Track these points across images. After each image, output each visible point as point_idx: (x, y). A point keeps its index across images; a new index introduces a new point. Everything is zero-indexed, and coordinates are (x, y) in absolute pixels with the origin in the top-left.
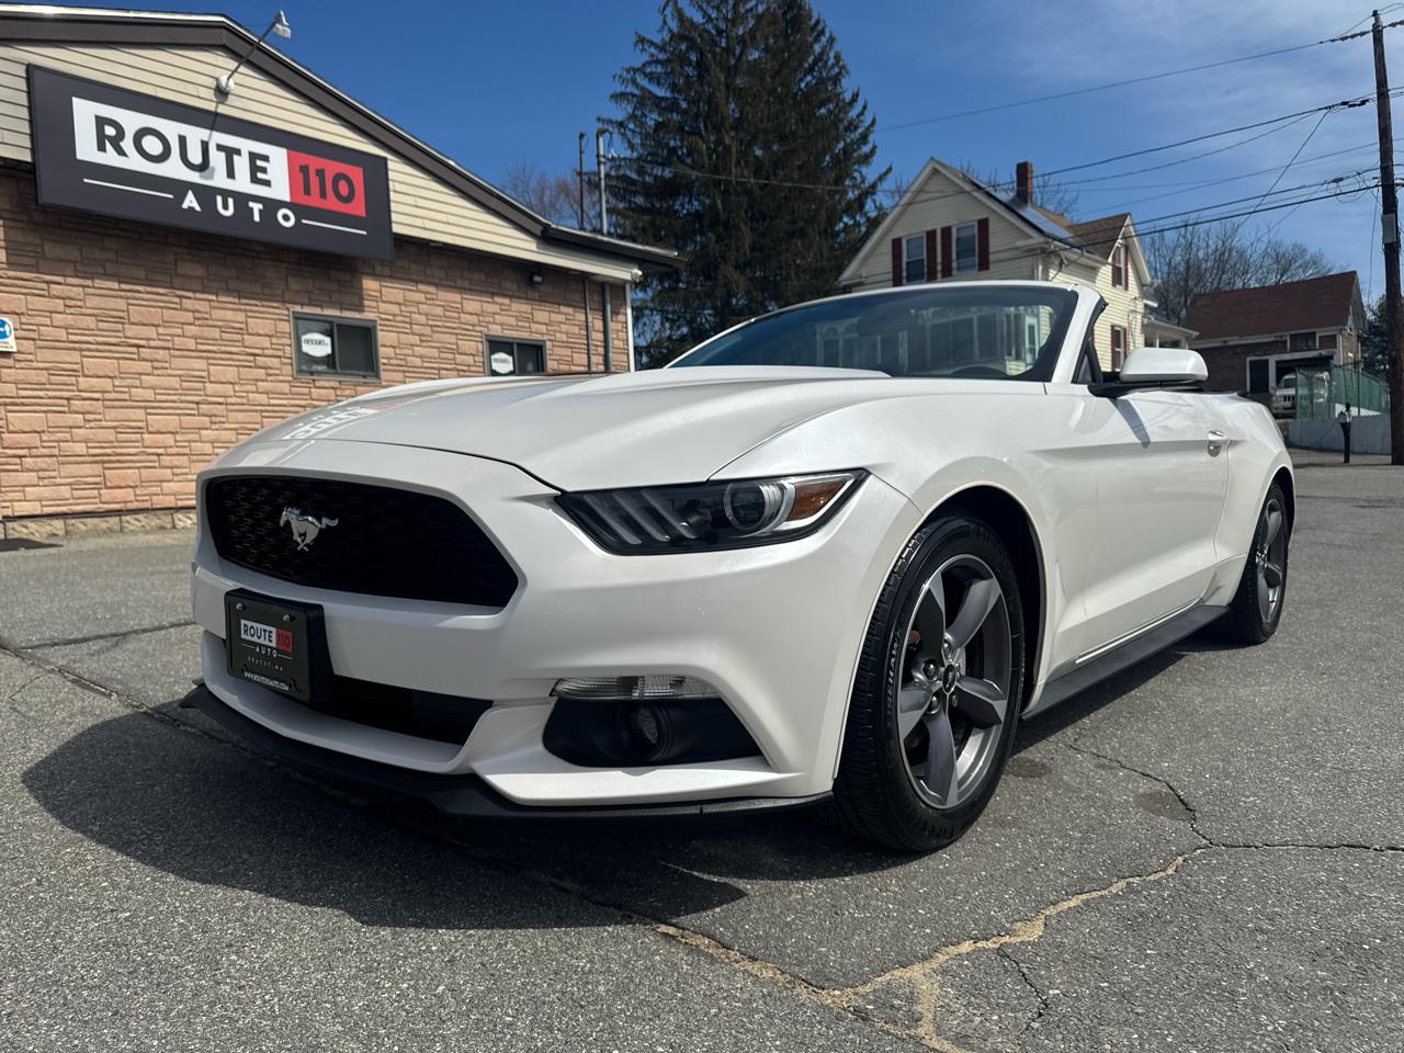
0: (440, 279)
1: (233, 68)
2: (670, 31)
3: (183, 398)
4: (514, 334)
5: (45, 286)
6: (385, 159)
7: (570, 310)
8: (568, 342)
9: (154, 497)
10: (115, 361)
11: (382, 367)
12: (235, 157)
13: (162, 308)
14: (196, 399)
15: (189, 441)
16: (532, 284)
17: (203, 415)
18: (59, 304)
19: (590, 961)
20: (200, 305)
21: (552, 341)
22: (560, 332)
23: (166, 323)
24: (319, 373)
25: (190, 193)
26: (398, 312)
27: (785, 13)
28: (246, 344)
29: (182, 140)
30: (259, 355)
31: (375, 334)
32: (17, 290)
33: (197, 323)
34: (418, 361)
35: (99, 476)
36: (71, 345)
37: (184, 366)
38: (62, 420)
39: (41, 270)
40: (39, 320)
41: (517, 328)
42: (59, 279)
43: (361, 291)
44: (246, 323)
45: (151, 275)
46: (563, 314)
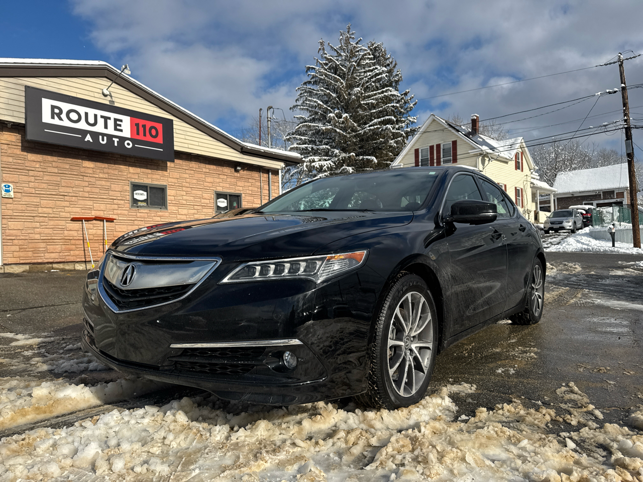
0: (196, 168)
1: (109, 85)
4: (228, 191)
5: (27, 171)
6: (172, 120)
7: (254, 181)
8: (252, 194)
9: (67, 257)
10: (54, 202)
11: (168, 204)
12: (108, 120)
13: (75, 180)
16: (237, 171)
18: (32, 179)
20: (92, 179)
21: (245, 194)
22: (249, 190)
23: (78, 186)
24: (141, 207)
25: (88, 135)
26: (177, 182)
28: (110, 195)
29: (86, 114)
30: (115, 199)
31: (166, 190)
32: (15, 173)
33: (89, 186)
34: (184, 202)
35: (45, 248)
36: (36, 195)
37: (83, 204)
38: (29, 225)
39: (26, 165)
40: (24, 185)
41: (229, 188)
42: (33, 169)
43: (161, 174)
44: (111, 186)
45: (71, 167)
46: (250, 182)
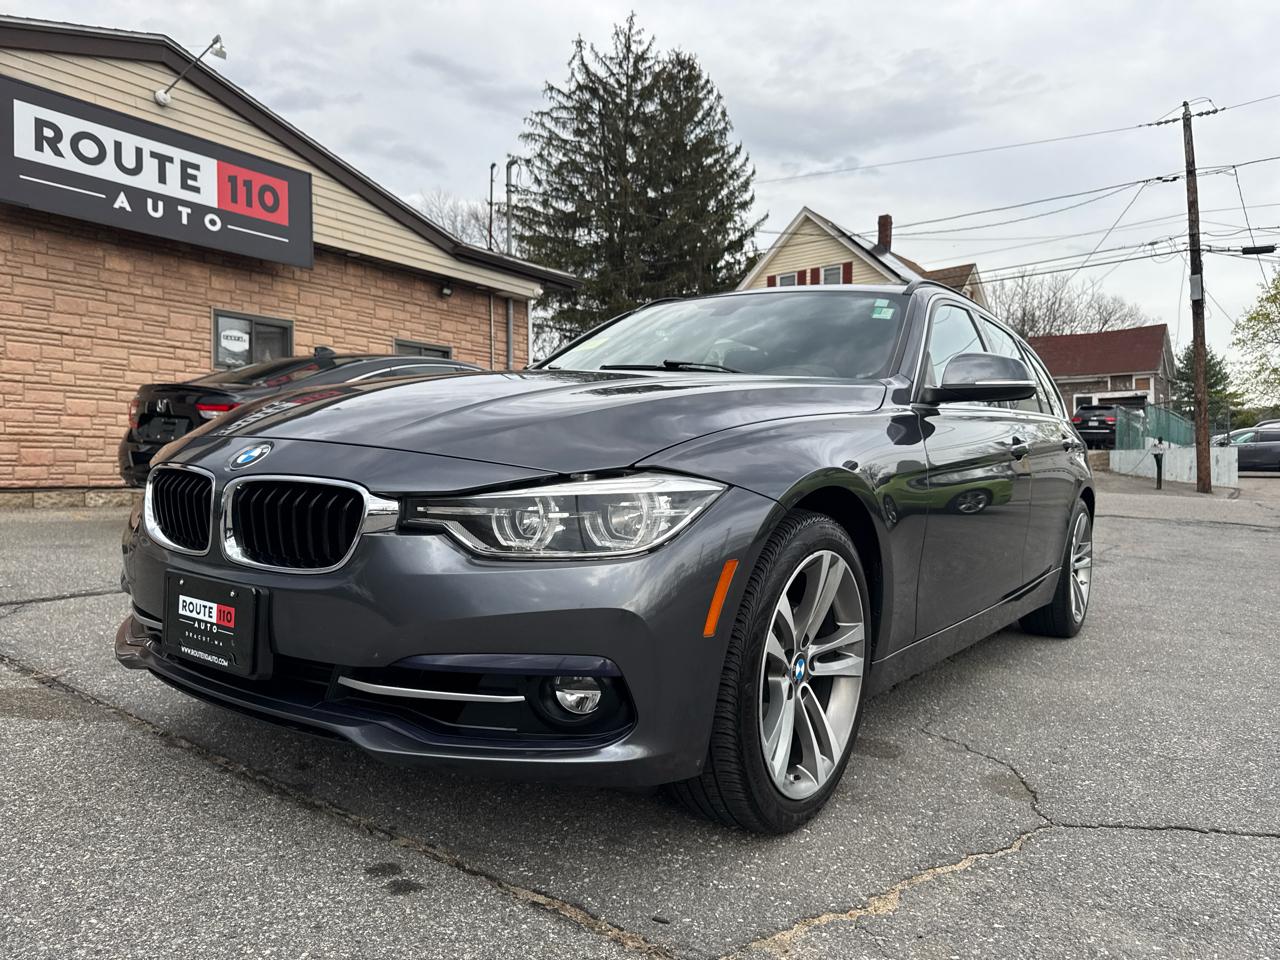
0: (356, 286)
1: (170, 84)
2: (578, 82)
3: (102, 384)
4: (423, 340)
6: (310, 175)
7: (476, 321)
8: (472, 350)
9: (68, 476)
10: (38, 346)
12: (167, 164)
13: (88, 299)
14: (116, 385)
15: (106, 425)
16: (441, 296)
17: (122, 401)
19: (457, 929)
20: (125, 298)
21: (458, 348)
22: (466, 340)
23: (93, 313)
25: (122, 194)
26: (314, 315)
27: (679, 72)
28: (167, 336)
29: (118, 146)
30: (178, 348)
31: (291, 332)
33: (120, 314)
35: (16, 454)
37: (106, 354)
41: (425, 334)
43: (280, 294)
44: (169, 317)
45: (79, 268)
46: (469, 324)
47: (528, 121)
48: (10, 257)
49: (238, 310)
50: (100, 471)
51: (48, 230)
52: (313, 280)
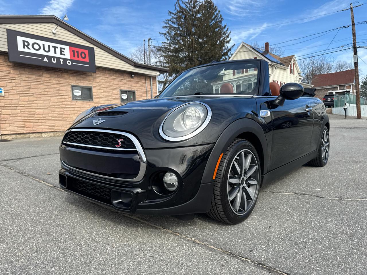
0: (108, 76)
1: (56, 28)
2: (177, 10)
3: (44, 106)
5: (11, 80)
6: (94, 48)
7: (142, 83)
8: (141, 91)
9: (38, 130)
10: (28, 97)
11: (93, 98)
12: (57, 49)
13: (39, 85)
14: (47, 106)
15: (46, 116)
16: (132, 77)
17: (50, 110)
18: (14, 84)
20: (49, 84)
21: (137, 91)
22: (139, 89)
23: (41, 88)
24: (78, 100)
25: (45, 58)
26: (98, 84)
27: (207, 5)
28: (60, 93)
29: (44, 45)
30: (63, 96)
31: (92, 89)
32: (4, 81)
33: (48, 88)
34: (103, 96)
35: (24, 125)
36: (18, 94)
37: (44, 99)
38: (15, 111)
39: (10, 76)
40: (9, 88)
41: (128, 88)
42: (14, 79)
43: (88, 80)
44: (60, 88)
45: (36, 77)
46: (140, 84)
47: (164, 22)
48: (19, 76)
49: (77, 85)
50: (45, 128)
51: (28, 68)
52: (97, 75)
